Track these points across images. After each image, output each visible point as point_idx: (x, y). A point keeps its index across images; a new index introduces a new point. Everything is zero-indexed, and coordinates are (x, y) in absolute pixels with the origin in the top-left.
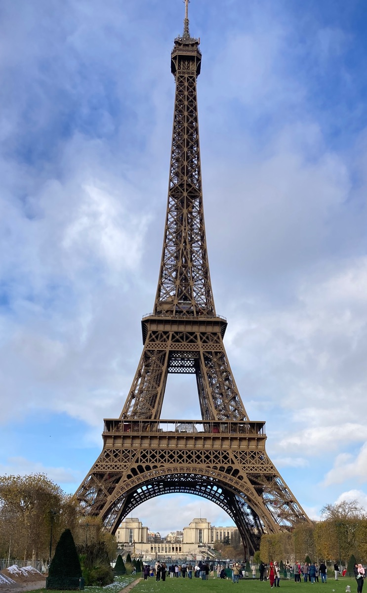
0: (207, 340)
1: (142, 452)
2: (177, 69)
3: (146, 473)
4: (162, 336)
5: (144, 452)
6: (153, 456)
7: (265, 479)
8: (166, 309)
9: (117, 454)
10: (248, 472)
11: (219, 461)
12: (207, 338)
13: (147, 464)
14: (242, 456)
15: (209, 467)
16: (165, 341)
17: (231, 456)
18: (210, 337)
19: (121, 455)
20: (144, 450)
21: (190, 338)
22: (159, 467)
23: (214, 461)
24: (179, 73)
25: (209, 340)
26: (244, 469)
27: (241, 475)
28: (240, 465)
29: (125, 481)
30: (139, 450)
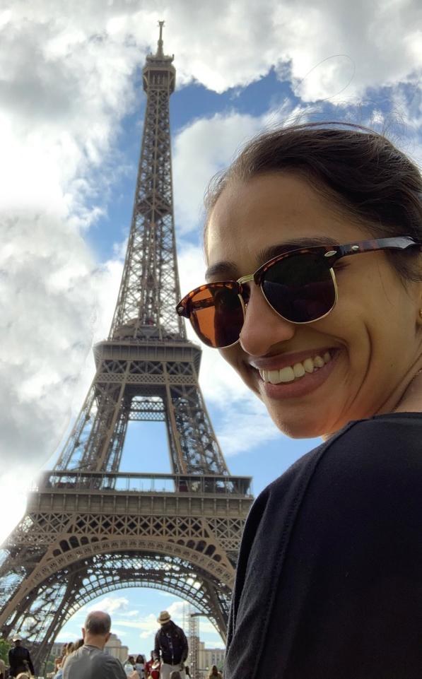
0: (175, 371)
1: (78, 518)
2: (148, 84)
3: (81, 547)
4: (117, 367)
5: (82, 518)
6: (94, 524)
9: (43, 520)
10: (227, 549)
11: (187, 533)
12: (176, 369)
13: (84, 535)
14: (220, 526)
15: (171, 541)
16: (121, 372)
17: (204, 526)
18: (179, 368)
19: (48, 523)
20: (82, 515)
21: (155, 368)
22: (100, 539)
23: (180, 533)
24: (151, 88)
25: (177, 371)
26: (223, 545)
27: (219, 554)
28: (218, 539)
29: (50, 559)
30: (75, 515)
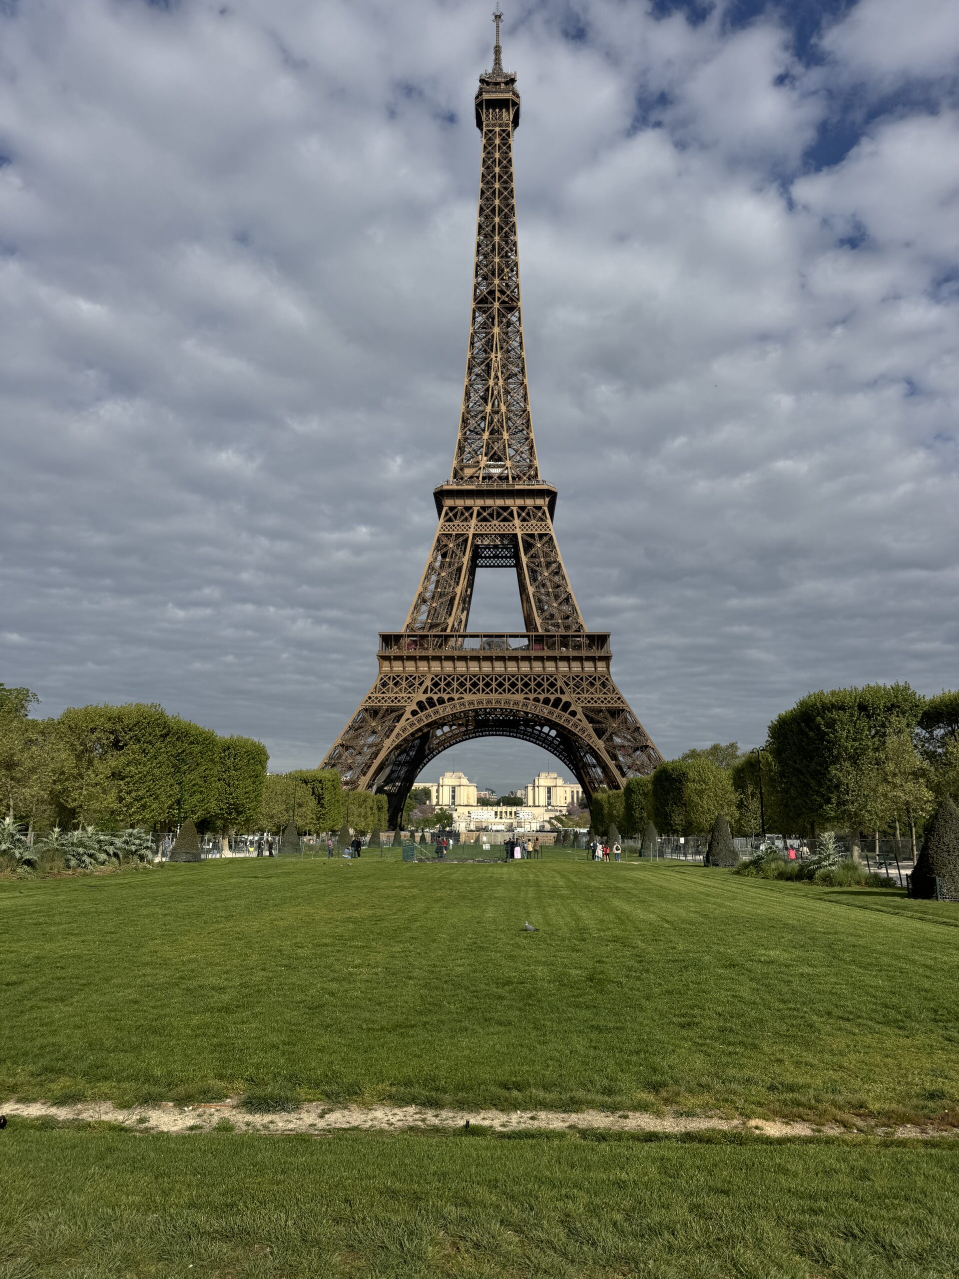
0: (528, 518)
1: (433, 679)
2: (484, 119)
3: (438, 707)
4: (462, 514)
5: (436, 679)
6: (448, 684)
7: (609, 716)
8: (469, 475)
9: (398, 681)
10: (583, 705)
11: (543, 690)
12: (528, 514)
13: (439, 695)
14: (577, 682)
15: (529, 699)
16: (466, 520)
17: (559, 684)
18: (531, 513)
19: (404, 684)
20: (436, 676)
21: (505, 515)
22: (456, 699)
23: (535, 691)
24: (487, 125)
25: (530, 517)
26: (579, 702)
27: (575, 709)
28: (573, 695)
29: (408, 719)
30: (430, 677)
